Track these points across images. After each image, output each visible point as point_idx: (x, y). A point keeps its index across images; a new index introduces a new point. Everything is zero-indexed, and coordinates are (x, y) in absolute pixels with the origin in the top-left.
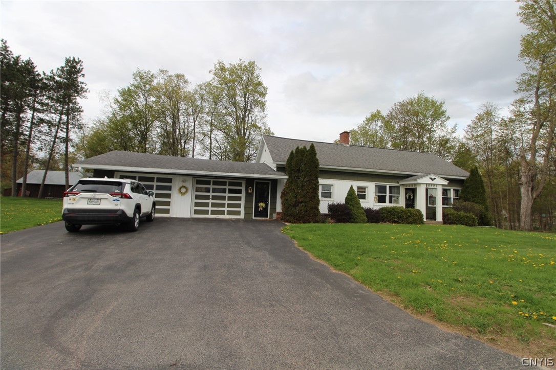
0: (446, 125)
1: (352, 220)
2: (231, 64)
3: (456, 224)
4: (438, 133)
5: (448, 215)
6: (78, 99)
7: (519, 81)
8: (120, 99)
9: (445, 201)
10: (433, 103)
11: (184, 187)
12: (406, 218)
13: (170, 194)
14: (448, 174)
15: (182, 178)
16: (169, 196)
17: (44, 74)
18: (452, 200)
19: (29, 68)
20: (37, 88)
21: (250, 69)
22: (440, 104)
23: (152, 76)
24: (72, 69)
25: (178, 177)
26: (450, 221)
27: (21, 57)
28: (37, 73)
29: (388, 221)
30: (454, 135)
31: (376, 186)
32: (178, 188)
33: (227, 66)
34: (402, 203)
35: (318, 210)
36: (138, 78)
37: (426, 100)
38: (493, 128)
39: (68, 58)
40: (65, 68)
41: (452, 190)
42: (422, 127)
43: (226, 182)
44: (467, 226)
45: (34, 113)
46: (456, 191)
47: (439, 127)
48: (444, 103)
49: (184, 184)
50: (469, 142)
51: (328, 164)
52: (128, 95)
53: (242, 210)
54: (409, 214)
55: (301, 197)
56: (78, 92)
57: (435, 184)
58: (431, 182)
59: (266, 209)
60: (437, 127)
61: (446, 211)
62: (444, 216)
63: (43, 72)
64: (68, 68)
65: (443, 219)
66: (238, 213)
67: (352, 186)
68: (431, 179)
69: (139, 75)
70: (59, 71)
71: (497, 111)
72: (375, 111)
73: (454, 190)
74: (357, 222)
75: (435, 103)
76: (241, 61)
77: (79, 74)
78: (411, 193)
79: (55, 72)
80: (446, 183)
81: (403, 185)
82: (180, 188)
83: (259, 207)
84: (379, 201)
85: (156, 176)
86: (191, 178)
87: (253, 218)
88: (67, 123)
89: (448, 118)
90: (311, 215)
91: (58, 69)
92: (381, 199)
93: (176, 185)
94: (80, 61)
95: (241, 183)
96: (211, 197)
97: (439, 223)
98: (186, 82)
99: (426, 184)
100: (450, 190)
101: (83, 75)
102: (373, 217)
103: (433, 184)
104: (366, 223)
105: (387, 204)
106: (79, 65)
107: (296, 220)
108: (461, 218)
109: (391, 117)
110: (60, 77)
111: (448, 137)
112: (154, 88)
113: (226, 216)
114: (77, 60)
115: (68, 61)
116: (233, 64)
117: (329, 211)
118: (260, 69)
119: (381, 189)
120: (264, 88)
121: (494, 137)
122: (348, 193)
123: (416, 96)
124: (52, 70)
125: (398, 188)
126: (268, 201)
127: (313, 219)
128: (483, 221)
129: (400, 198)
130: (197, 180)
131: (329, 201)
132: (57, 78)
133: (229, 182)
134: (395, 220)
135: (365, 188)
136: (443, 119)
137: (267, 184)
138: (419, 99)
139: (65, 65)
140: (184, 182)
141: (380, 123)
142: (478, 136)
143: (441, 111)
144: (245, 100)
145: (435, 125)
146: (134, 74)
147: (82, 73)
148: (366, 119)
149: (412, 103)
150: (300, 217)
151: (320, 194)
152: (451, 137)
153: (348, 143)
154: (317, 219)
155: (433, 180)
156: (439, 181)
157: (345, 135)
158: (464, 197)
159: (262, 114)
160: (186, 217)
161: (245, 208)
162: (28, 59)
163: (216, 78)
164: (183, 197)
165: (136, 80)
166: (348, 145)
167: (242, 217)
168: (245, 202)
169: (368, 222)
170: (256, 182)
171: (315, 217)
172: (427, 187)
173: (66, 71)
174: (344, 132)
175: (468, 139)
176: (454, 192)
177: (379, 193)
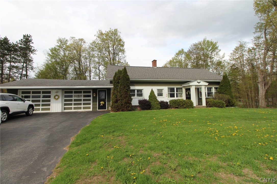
0: (219, 54)
1: (151, 108)
2: (106, 31)
3: (213, 107)
4: (216, 59)
5: (208, 102)
6: (32, 55)
7: (256, 27)
8: (50, 53)
9: (209, 94)
10: (212, 43)
11: (57, 95)
12: (183, 105)
13: (50, 100)
14: (210, 79)
15: (55, 91)
16: (49, 101)
17: (13, 43)
18: (214, 93)
19: (6, 41)
20: (11, 51)
21: (115, 33)
22: (215, 43)
23: (66, 40)
24: (27, 40)
25: (53, 90)
26: (210, 105)
28: (10, 43)
29: (173, 107)
30: (224, 59)
31: (168, 88)
32: (53, 96)
33: (104, 32)
34: (184, 97)
35: (131, 104)
36: (59, 42)
37: (208, 42)
38: (244, 53)
39: (24, 35)
40: (23, 40)
41: (213, 88)
42: (206, 56)
43: (82, 91)
44: (219, 107)
45: (10, 63)
46: (216, 88)
47: (216, 55)
48: (217, 42)
49: (57, 94)
50: (232, 62)
51: (139, 78)
52: (54, 53)
53: (91, 106)
54: (184, 103)
55: (119, 97)
56: (32, 52)
58: (198, 84)
59: (104, 105)
61: (208, 100)
62: (207, 103)
63: (12, 43)
64: (25, 40)
66: (89, 108)
67: (152, 89)
68: (198, 82)
69: (60, 41)
70: (20, 41)
71: (246, 44)
73: (214, 88)
74: (154, 109)
75: (213, 43)
76: (111, 29)
77: (31, 43)
78: (188, 90)
79: (18, 42)
80: (207, 84)
81: (184, 87)
82: (55, 97)
83: (100, 104)
84: (171, 97)
85: (41, 91)
86: (61, 90)
87: (98, 110)
88: (26, 67)
89: (220, 50)
90: (125, 107)
91: (20, 40)
92: (172, 95)
93: (53, 94)
94: (31, 36)
95: (91, 91)
96: (73, 100)
97: (204, 107)
98: (84, 42)
99: (195, 86)
100: (212, 88)
101: (33, 43)
102: (164, 105)
103: (199, 85)
104: (160, 109)
105: (175, 98)
106: (30, 38)
107: (117, 110)
108: (216, 103)
109: (190, 52)
110: (21, 44)
111: (220, 60)
112: (68, 47)
113: (82, 110)
114: (29, 36)
115: (24, 36)
116: (107, 31)
117: (139, 104)
118: (120, 32)
119: (172, 90)
120: (123, 42)
121: (245, 58)
122: (150, 93)
123: (203, 40)
124: (17, 41)
125: (181, 88)
126: (106, 100)
127: (127, 109)
128: (230, 104)
129: (183, 94)
130: (65, 91)
131: (141, 98)
132: (20, 45)
133: (83, 91)
134: (177, 106)
135: (162, 90)
136: (217, 51)
137: (105, 91)
138: (204, 41)
139: (23, 38)
140: (57, 93)
141: (183, 56)
142: (236, 58)
143: (216, 47)
144: (114, 49)
145: (213, 54)
146: (57, 40)
147: (32, 42)
148: (176, 54)
149: (200, 44)
150: (119, 108)
151: (136, 95)
152: (222, 60)
153: (156, 66)
154: (129, 108)
155: (199, 83)
156: (203, 83)
157: (154, 62)
158: (220, 92)
159: (123, 56)
160: (59, 112)
161: (93, 105)
162: (5, 37)
163: (98, 38)
164: (57, 101)
165: (58, 43)
166: (156, 67)
167: (91, 110)
168: (93, 102)
169: (161, 109)
170: (98, 90)
171: (128, 108)
172: (196, 87)
173: (24, 41)
174: (154, 60)
175: (231, 60)
176: (215, 89)
177: (170, 92)
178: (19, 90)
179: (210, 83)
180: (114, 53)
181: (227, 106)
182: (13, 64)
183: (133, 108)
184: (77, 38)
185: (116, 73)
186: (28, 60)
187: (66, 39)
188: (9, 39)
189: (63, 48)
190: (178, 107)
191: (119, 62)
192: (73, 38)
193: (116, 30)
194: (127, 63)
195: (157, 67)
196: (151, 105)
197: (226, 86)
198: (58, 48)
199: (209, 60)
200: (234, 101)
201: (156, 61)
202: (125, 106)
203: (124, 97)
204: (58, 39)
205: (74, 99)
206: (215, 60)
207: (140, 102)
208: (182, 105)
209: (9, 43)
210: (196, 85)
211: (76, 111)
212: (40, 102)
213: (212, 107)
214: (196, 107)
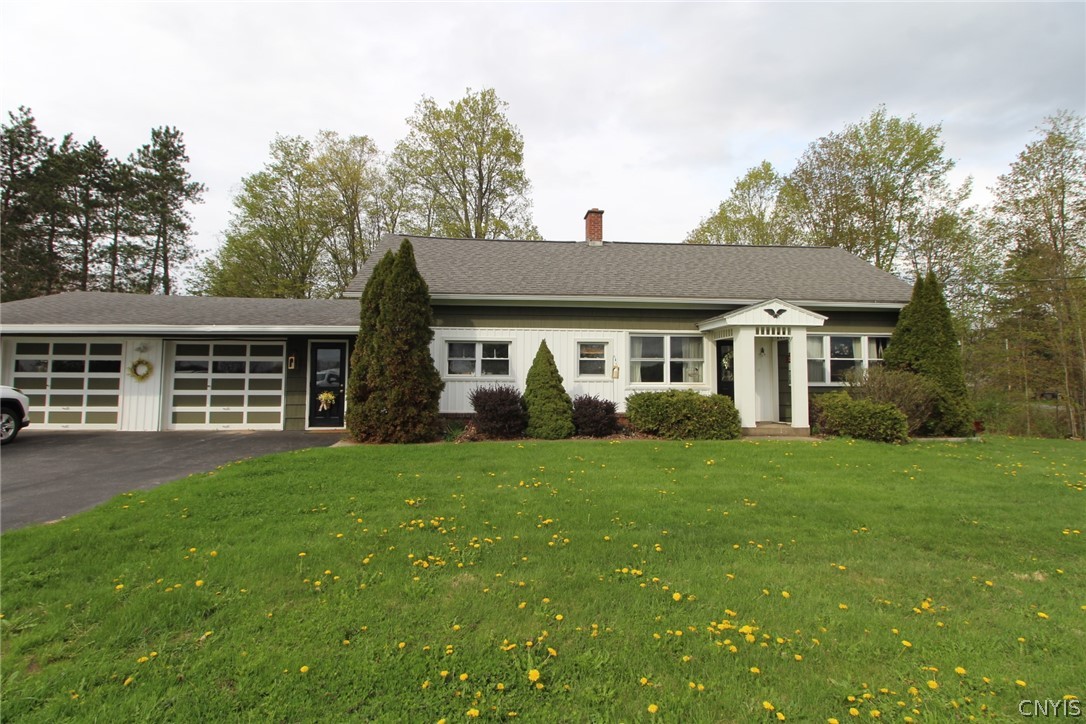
0: (946, 183)
1: (529, 430)
2: (452, 103)
4: (929, 205)
5: (821, 410)
6: (187, 205)
8: (246, 195)
9: (843, 368)
10: (912, 131)
11: (140, 362)
12: (679, 422)
13: (118, 380)
15: (138, 342)
16: (115, 384)
17: (119, 163)
19: (94, 154)
20: (116, 190)
22: (930, 130)
23: (305, 146)
24: (166, 148)
25: (130, 340)
26: (827, 427)
27: (73, 137)
28: (110, 163)
29: (636, 431)
30: (965, 205)
31: (632, 338)
32: (130, 365)
33: (443, 106)
35: (434, 405)
36: (281, 154)
37: (894, 125)
38: (1068, 175)
39: (156, 129)
40: (151, 149)
41: (864, 340)
43: (245, 347)
45: (116, 236)
46: (880, 342)
47: (927, 188)
49: (144, 356)
50: (1004, 218)
51: (494, 288)
52: (260, 192)
53: (281, 409)
55: (375, 377)
56: (188, 195)
57: (784, 327)
58: (770, 321)
59: (336, 408)
60: (922, 188)
61: (823, 400)
62: (815, 412)
64: (157, 148)
65: (812, 421)
66: (274, 418)
67: (544, 343)
68: (771, 312)
69: (283, 147)
70: (142, 155)
71: (1081, 128)
72: (758, 164)
73: (871, 339)
74: (538, 437)
75: (916, 132)
76: (471, 93)
77: (180, 158)
78: (725, 348)
79: (136, 157)
80: (819, 320)
81: (709, 332)
82: (135, 367)
83: (320, 403)
84: (644, 379)
85: (88, 342)
86: (159, 341)
87: (307, 428)
88: (166, 251)
89: (951, 164)
91: (139, 151)
92: (652, 372)
93: (127, 359)
94: (178, 132)
95: (280, 347)
96: (210, 383)
97: (797, 431)
98: (373, 151)
99: (757, 328)
100: (858, 339)
101: (187, 159)
102: (595, 419)
103: (779, 327)
104: (569, 436)
105: (666, 385)
106: (176, 140)
107: (364, 435)
108: (854, 418)
109: (805, 175)
110: (144, 165)
111: (950, 211)
112: (310, 170)
113: (245, 427)
114: (172, 131)
115: (156, 134)
116: (456, 101)
117: (476, 409)
118: (505, 104)
119: (652, 346)
120: (517, 143)
121: (1069, 200)
122: (535, 360)
123: (868, 120)
124: (132, 155)
125: (698, 340)
126: (343, 388)
129: (704, 365)
130: (178, 346)
131: (493, 382)
132: (141, 169)
133: (252, 346)
134: (651, 426)
135: (601, 346)
136: (936, 168)
137: (341, 347)
138: (875, 125)
139: (151, 143)
140: (142, 351)
141: (772, 192)
142: (1030, 201)
143: (930, 148)
144: (480, 172)
145: (915, 185)
146: (271, 146)
147: (185, 155)
148: (738, 184)
149: (854, 136)
150: (371, 427)
151: (478, 365)
152: (958, 211)
153: (600, 238)
154: (420, 429)
155: (776, 316)
156: (796, 317)
157: (594, 217)
158: (896, 358)
159: (520, 201)
161: (287, 406)
162: (90, 139)
163: (416, 131)
164: (143, 385)
165: (276, 158)
166: (599, 243)
167: (279, 427)
168: (287, 393)
169: (576, 434)
170: (313, 344)
171: (414, 426)
172: (760, 335)
173: (154, 152)
174: (589, 212)
175: (1002, 209)
176: (874, 346)
177: (643, 356)
179: (836, 317)
180: (481, 192)
181: (924, 431)
182: (122, 238)
183: (442, 427)
184: (344, 136)
185: (376, 270)
186: (170, 225)
187: (304, 142)
188: (104, 148)
189: (295, 173)
190: (657, 430)
191: (501, 227)
192: (328, 135)
193: (489, 97)
194: (534, 229)
195: (604, 239)
196: (529, 417)
197: (928, 330)
198: (275, 175)
199: (894, 209)
200: (964, 408)
201: (602, 212)
202: (396, 419)
204: (274, 142)
205: (213, 380)
206: (923, 212)
207: (481, 399)
208: (673, 420)
209: (107, 161)
210: (763, 327)
211: (218, 431)
212: (81, 387)
213: (836, 433)
214: (758, 432)
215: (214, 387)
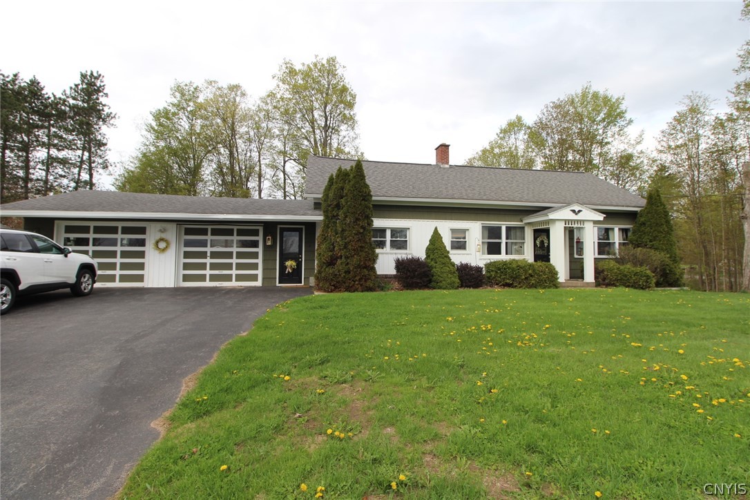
0: (628, 133)
1: (433, 284)
2: (303, 64)
3: (616, 286)
4: (616, 147)
5: (603, 271)
6: (104, 129)
7: (742, 53)
8: (154, 124)
9: (604, 247)
10: (606, 100)
11: (162, 240)
12: (526, 278)
13: (144, 252)
14: (609, 203)
15: (159, 225)
16: (141, 255)
17: (54, 96)
18: (617, 246)
19: (34, 89)
20: (49, 116)
21: (329, 69)
22: (617, 100)
23: (196, 89)
24: (91, 87)
25: (153, 224)
26: (607, 281)
27: (19, 75)
28: (46, 96)
29: (497, 284)
30: (639, 148)
31: (483, 227)
32: (153, 241)
33: (298, 67)
34: (528, 255)
35: (373, 269)
36: (178, 95)
37: (595, 95)
38: (701, 132)
39: (84, 72)
40: (80, 87)
41: (616, 230)
42: (590, 138)
43: (233, 230)
44: (636, 288)
46: (624, 231)
47: (616, 136)
48: (623, 99)
49: (163, 236)
50: (663, 156)
51: (399, 194)
52: (164, 122)
53: (259, 272)
54: (530, 272)
55: (340, 250)
56: (104, 121)
57: (581, 221)
58: (573, 217)
59: (297, 271)
60: (613, 136)
61: (600, 264)
62: (598, 272)
63: (53, 94)
64: (85, 86)
65: (596, 278)
66: (254, 278)
67: (436, 228)
68: (574, 211)
69: (179, 89)
70: (73, 91)
71: (707, 104)
72: (513, 118)
73: (619, 229)
74: (440, 288)
75: (609, 100)
76: (318, 58)
77: (101, 94)
78: (542, 234)
79: (68, 92)
80: (601, 217)
81: (529, 224)
82: (157, 243)
83: (286, 268)
84: (489, 253)
85: (120, 225)
86: (174, 225)
87: (278, 284)
88: (90, 162)
89: (631, 121)
90: (357, 278)
91: (71, 88)
92: (494, 249)
93: (151, 237)
94: (100, 75)
95: (258, 230)
96: (209, 254)
97: (588, 284)
98: (243, 95)
99: (565, 221)
100: (613, 229)
101: (106, 95)
102: (470, 278)
103: (578, 221)
104: (458, 288)
105: (503, 257)
106: (99, 81)
107: (333, 288)
108: (626, 276)
109: (542, 125)
110: (74, 98)
111: (630, 151)
112: (200, 107)
113: (234, 284)
114: (95, 74)
115: (83, 76)
116: (306, 63)
117: (397, 272)
118: (344, 67)
119: (493, 233)
120: (351, 95)
121: (703, 146)
122: (430, 240)
123: (579, 92)
124: (65, 91)
125: (522, 228)
126: (301, 258)
127: (361, 285)
128: (667, 279)
129: (525, 245)
130: (186, 229)
131: (402, 254)
132: (72, 102)
133: (238, 230)
134: (508, 281)
135: (464, 231)
136: (623, 123)
137: (300, 231)
138: (584, 95)
139: (80, 82)
140: (162, 232)
141: (522, 136)
142: (678, 147)
143: (618, 111)
144: (325, 114)
145: (609, 133)
146: (171, 89)
147: (105, 92)
148: (501, 130)
149: (572, 102)
150: (338, 282)
151: (388, 243)
152: (635, 152)
153: (447, 163)
154: (369, 284)
155: (576, 214)
156: (589, 214)
157: (443, 150)
158: (637, 241)
159: (352, 134)
160: (168, 286)
161: (264, 269)
162: (31, 77)
163: (281, 84)
164: (163, 256)
165: (175, 97)
166: (447, 166)
167: (259, 283)
168: (264, 260)
169: (461, 287)
170: (280, 228)
171: (365, 281)
172: (567, 225)
173: (83, 90)
174: (441, 145)
175: (661, 151)
176: (621, 232)
177: (489, 239)
178: (56, 222)
179: (611, 215)
180: (326, 128)
181: (658, 285)
182: (54, 152)
183: (380, 283)
185: (331, 179)
186: (93, 144)
187: (195, 86)
188: (42, 84)
189: (189, 109)
190: (512, 284)
191: (339, 151)
192: (210, 83)
193: (332, 61)
195: (450, 164)
196: (433, 276)
197: (657, 224)
198: (173, 110)
199: (596, 150)
200: (679, 270)
201: (448, 146)
202: (356, 276)
203: (354, 250)
204: (173, 86)
205: (211, 252)
206: (612, 152)
207: (400, 264)
208: (523, 277)
209: (44, 94)
210: (569, 220)
211: (216, 287)
212: (115, 257)
213: (614, 285)
214: (566, 285)
215: (212, 257)
